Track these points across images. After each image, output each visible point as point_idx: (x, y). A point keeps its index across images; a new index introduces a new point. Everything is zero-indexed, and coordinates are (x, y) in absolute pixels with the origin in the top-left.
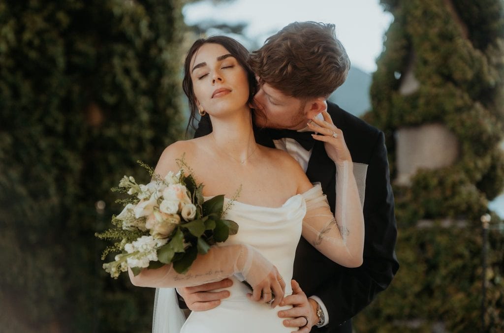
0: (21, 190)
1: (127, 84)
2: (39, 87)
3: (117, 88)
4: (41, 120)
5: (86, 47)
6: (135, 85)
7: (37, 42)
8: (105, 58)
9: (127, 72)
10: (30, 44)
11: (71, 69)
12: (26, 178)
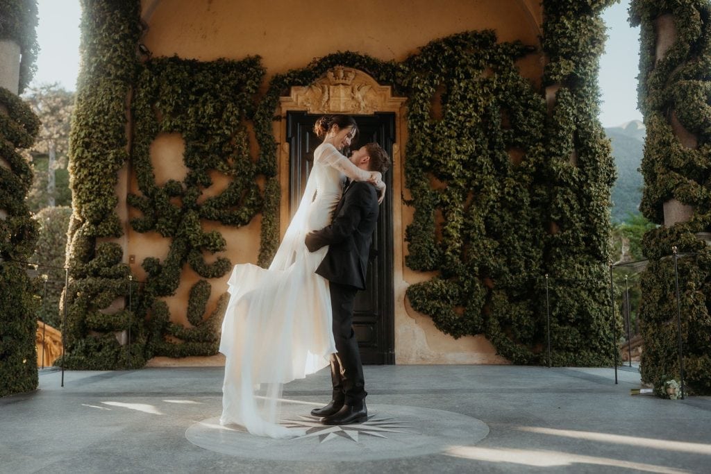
0: (506, 269)
1: (566, 207)
2: (516, 216)
3: (560, 210)
4: (516, 232)
5: (541, 191)
6: (572, 208)
7: (512, 192)
8: (552, 196)
9: (567, 201)
10: (508, 193)
11: (533, 204)
12: (508, 263)
